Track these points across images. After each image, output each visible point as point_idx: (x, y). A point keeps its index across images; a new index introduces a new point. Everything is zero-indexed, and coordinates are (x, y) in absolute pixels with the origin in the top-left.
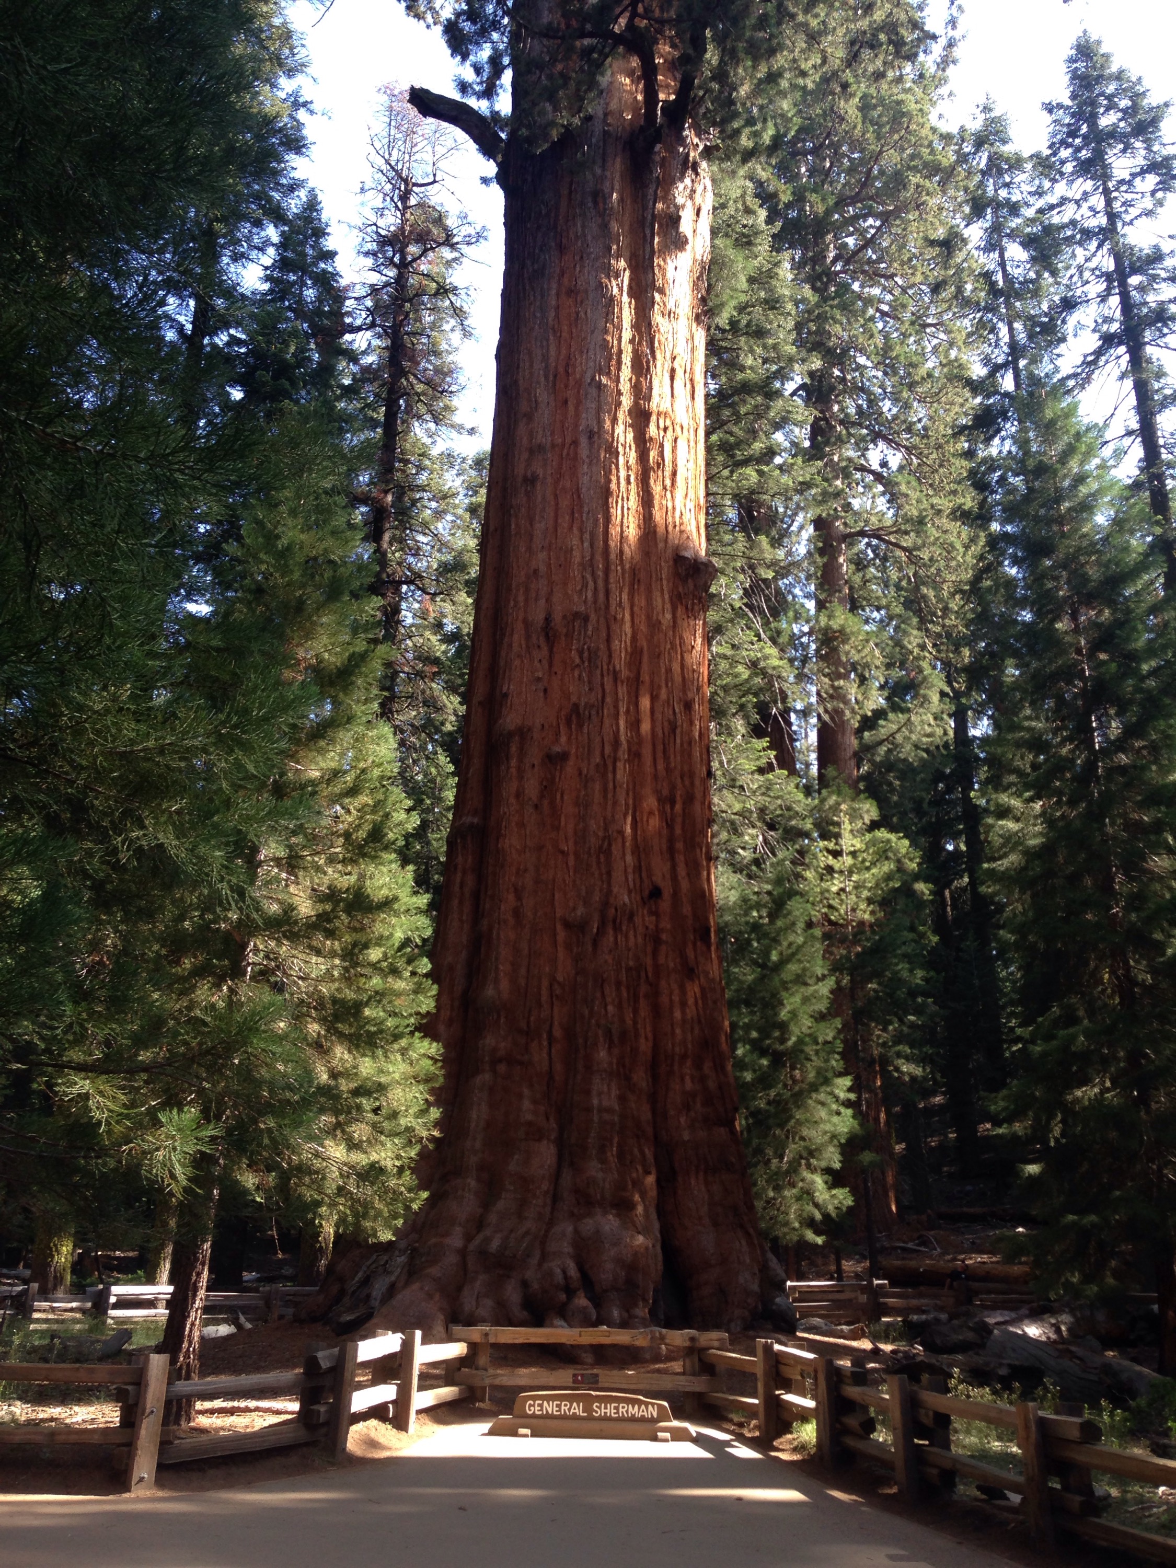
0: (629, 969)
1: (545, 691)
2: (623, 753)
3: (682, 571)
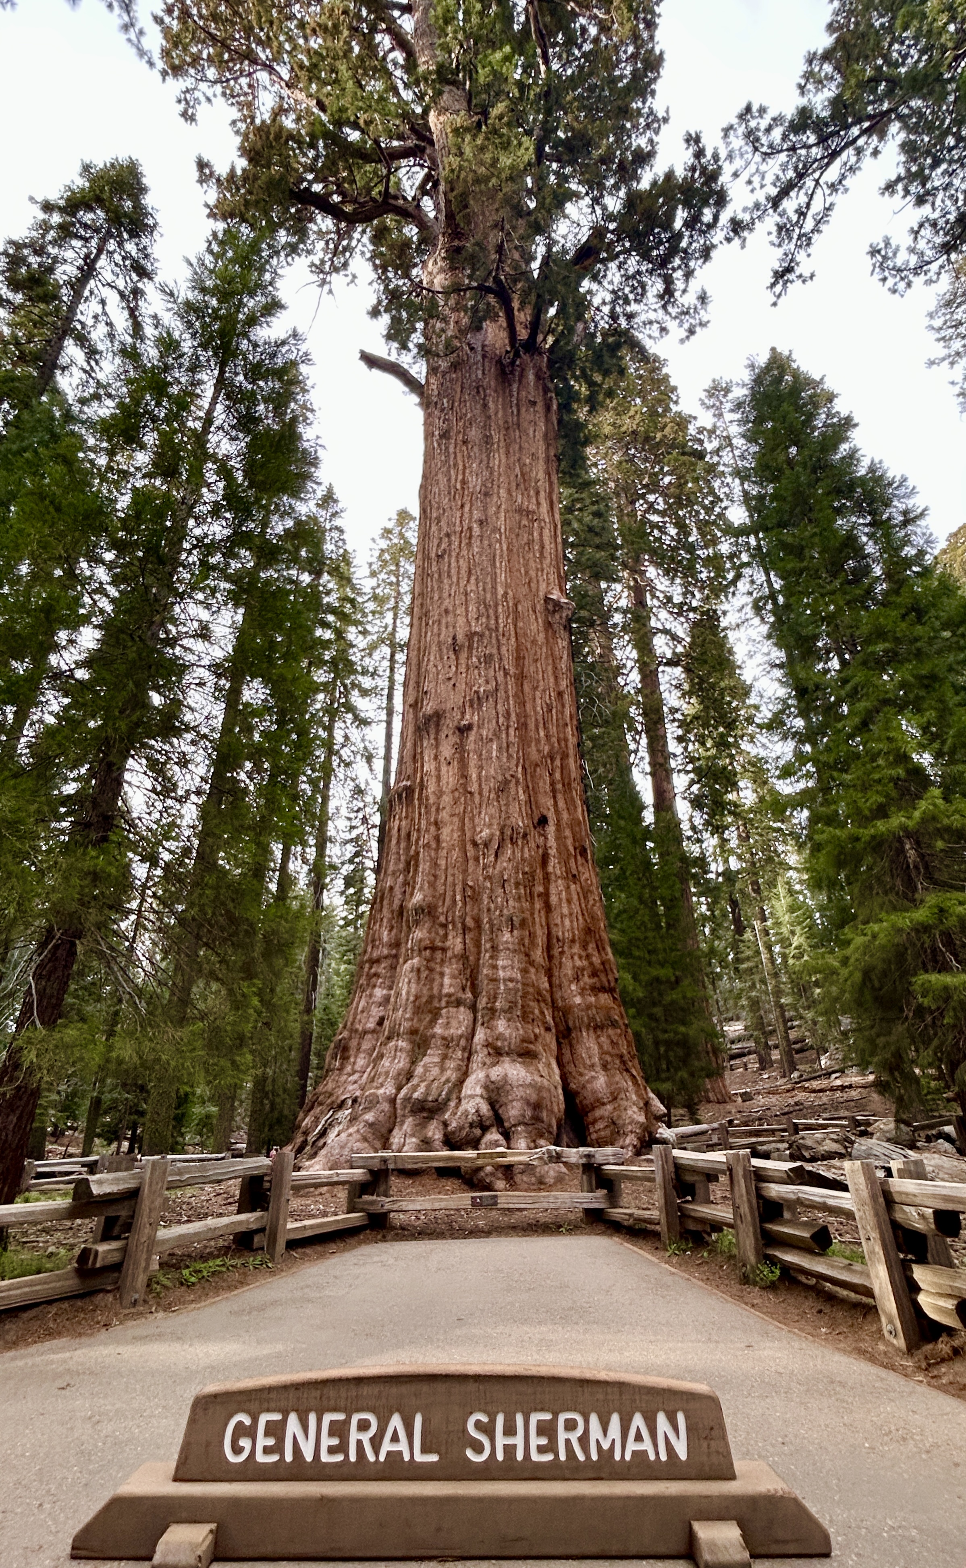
0: (524, 873)
1: (454, 685)
2: (513, 724)
3: (550, 607)
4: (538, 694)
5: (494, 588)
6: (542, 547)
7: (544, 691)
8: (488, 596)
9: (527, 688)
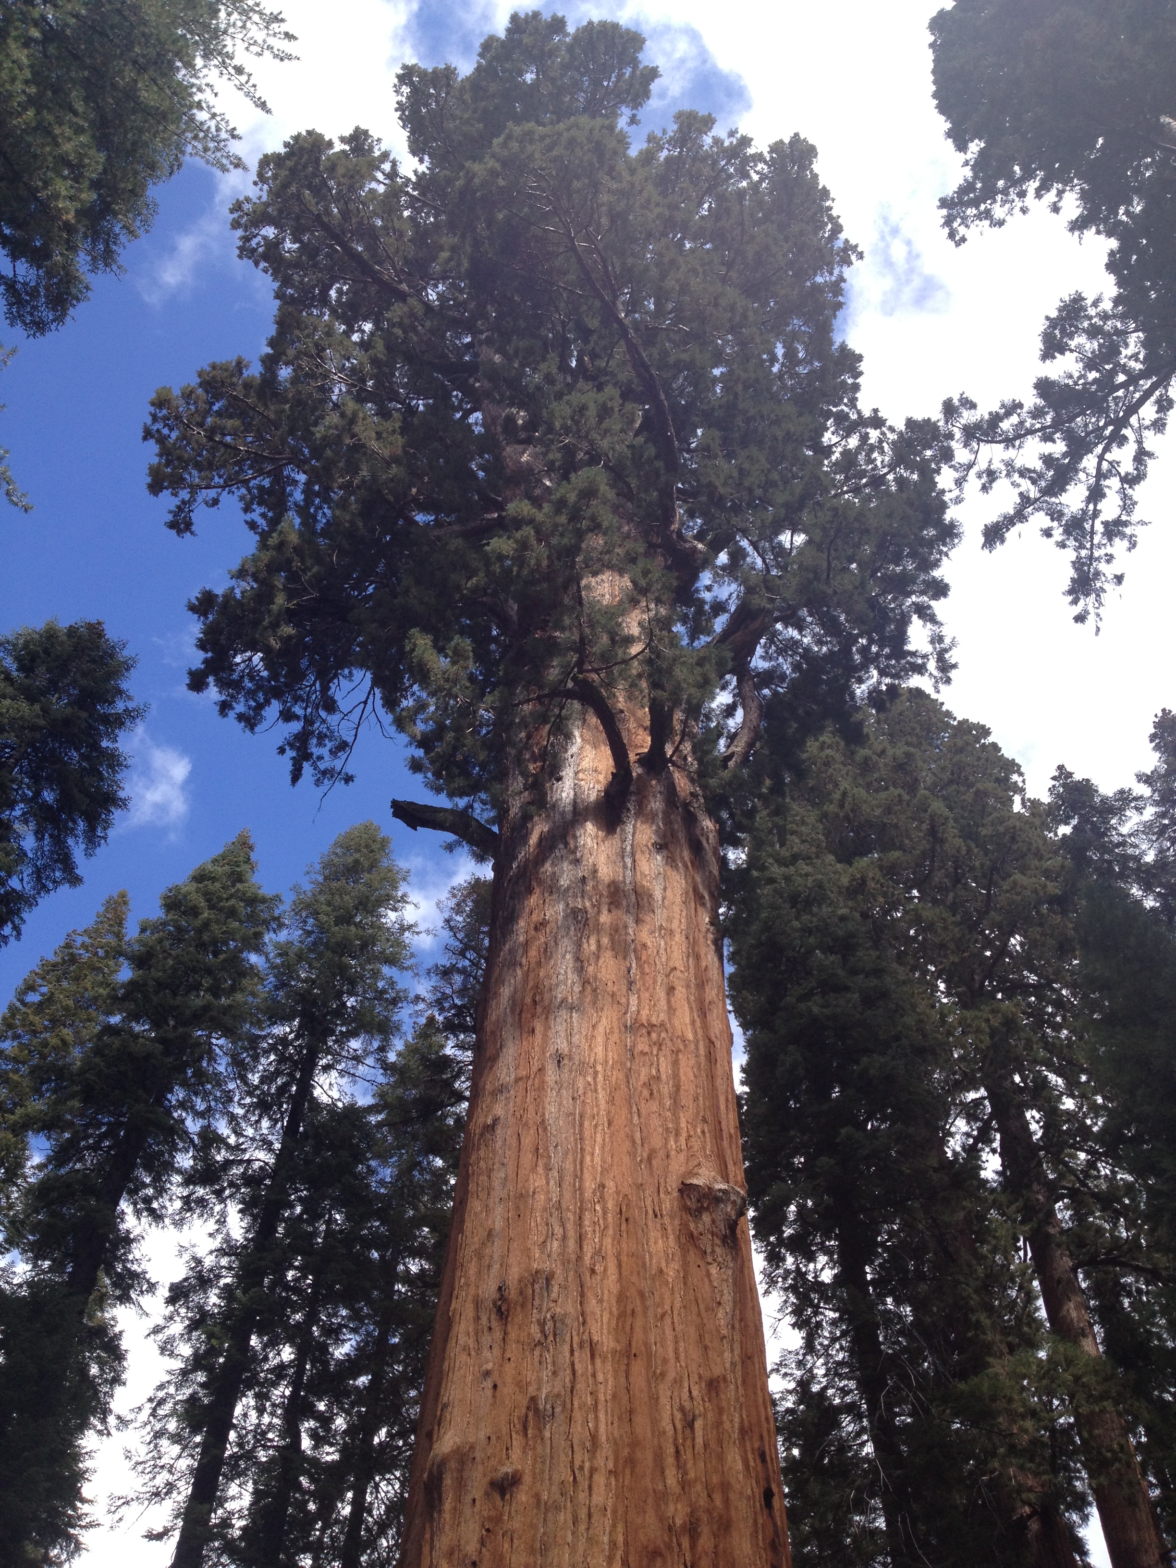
1: (495, 1387)
2: (605, 1463)
3: (692, 1204)
4: (664, 1392)
5: (579, 1176)
6: (677, 1087)
7: (677, 1382)
8: (567, 1195)
9: (639, 1378)
